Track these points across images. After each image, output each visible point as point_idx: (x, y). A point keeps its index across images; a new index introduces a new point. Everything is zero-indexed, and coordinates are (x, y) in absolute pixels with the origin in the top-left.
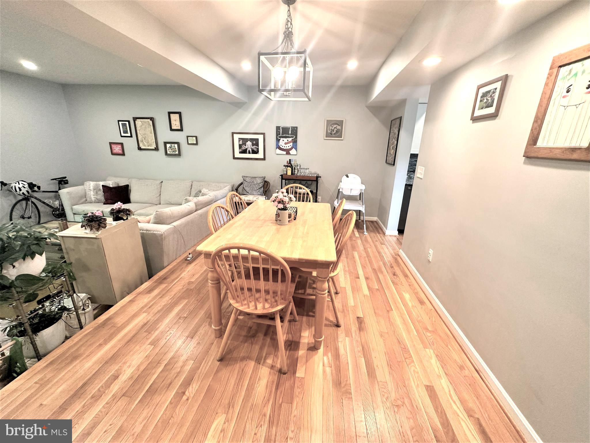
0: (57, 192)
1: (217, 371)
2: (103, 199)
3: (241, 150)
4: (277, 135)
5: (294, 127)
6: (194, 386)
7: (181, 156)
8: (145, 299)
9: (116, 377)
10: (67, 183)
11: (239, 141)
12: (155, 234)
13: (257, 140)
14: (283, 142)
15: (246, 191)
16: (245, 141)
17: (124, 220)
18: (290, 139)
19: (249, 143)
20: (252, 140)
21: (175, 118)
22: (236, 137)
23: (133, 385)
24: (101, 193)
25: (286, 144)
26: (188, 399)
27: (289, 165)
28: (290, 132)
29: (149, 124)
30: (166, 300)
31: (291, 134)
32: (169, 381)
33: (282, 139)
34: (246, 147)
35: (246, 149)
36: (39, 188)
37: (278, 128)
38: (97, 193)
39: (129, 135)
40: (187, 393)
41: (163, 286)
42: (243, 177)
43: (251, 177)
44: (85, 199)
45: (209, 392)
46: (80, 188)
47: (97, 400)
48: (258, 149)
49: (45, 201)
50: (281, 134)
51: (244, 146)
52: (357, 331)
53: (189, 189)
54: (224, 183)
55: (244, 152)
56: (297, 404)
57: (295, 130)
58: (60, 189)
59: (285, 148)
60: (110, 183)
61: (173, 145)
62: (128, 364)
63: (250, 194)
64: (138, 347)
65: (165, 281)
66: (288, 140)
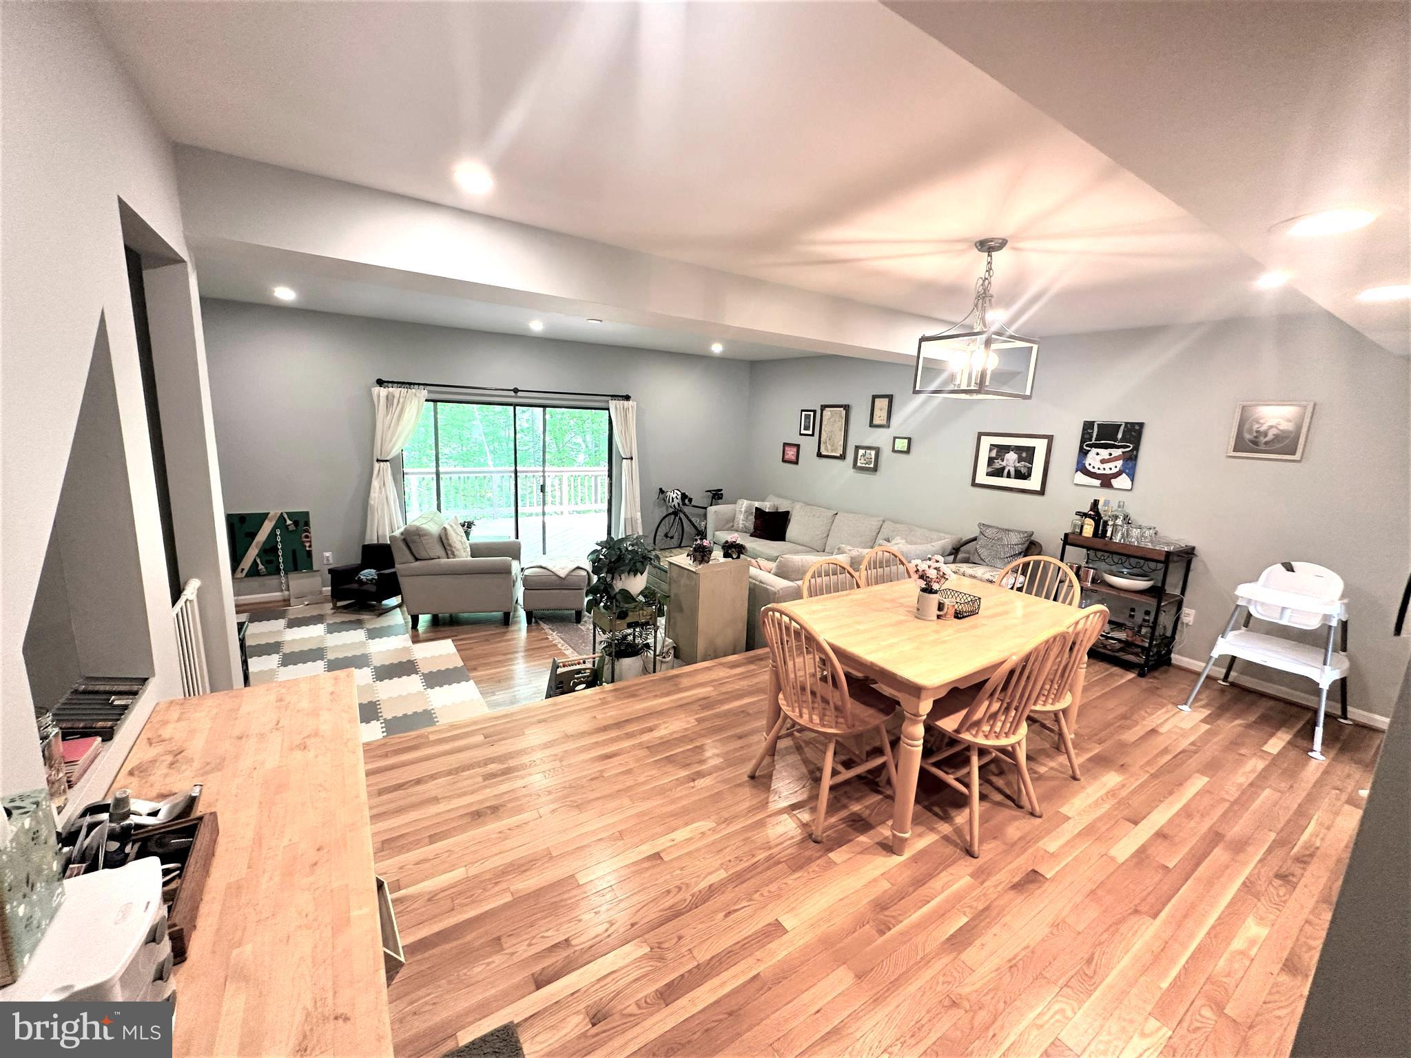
0: (705, 508)
1: (739, 785)
2: (751, 527)
3: (990, 470)
4: (1082, 442)
5: (1133, 424)
6: (708, 781)
7: (878, 473)
8: (722, 673)
9: (651, 730)
10: (721, 498)
11: (991, 450)
12: (767, 589)
13: (1031, 451)
14: (1095, 459)
15: (979, 555)
16: (1003, 450)
17: (733, 558)
18: (1117, 452)
19: (1011, 457)
20: (1018, 449)
21: (882, 404)
22: (986, 442)
23: (660, 744)
24: (752, 518)
25: (1103, 461)
26: (693, 787)
27: (1095, 512)
28: (1120, 436)
29: (841, 416)
30: (744, 684)
31: (1123, 440)
32: (688, 762)
33: (1094, 450)
34: (1004, 464)
35: (1003, 468)
36: (690, 500)
37: (1088, 426)
38: (747, 517)
39: (810, 432)
40: (696, 782)
41: (752, 667)
42: (980, 525)
43: (997, 528)
44: (731, 525)
45: (717, 797)
46: (730, 507)
47: (628, 738)
48: (1030, 470)
49: (693, 519)
50: (1094, 439)
51: (999, 461)
52: (1003, 885)
53: (875, 534)
54: (941, 532)
55: (998, 473)
56: (799, 877)
57: (1135, 431)
58: (711, 505)
59: (1099, 472)
60: (767, 506)
61: (868, 451)
62: (666, 725)
63: (988, 565)
64: (683, 716)
65: (758, 662)
66: (1110, 454)
